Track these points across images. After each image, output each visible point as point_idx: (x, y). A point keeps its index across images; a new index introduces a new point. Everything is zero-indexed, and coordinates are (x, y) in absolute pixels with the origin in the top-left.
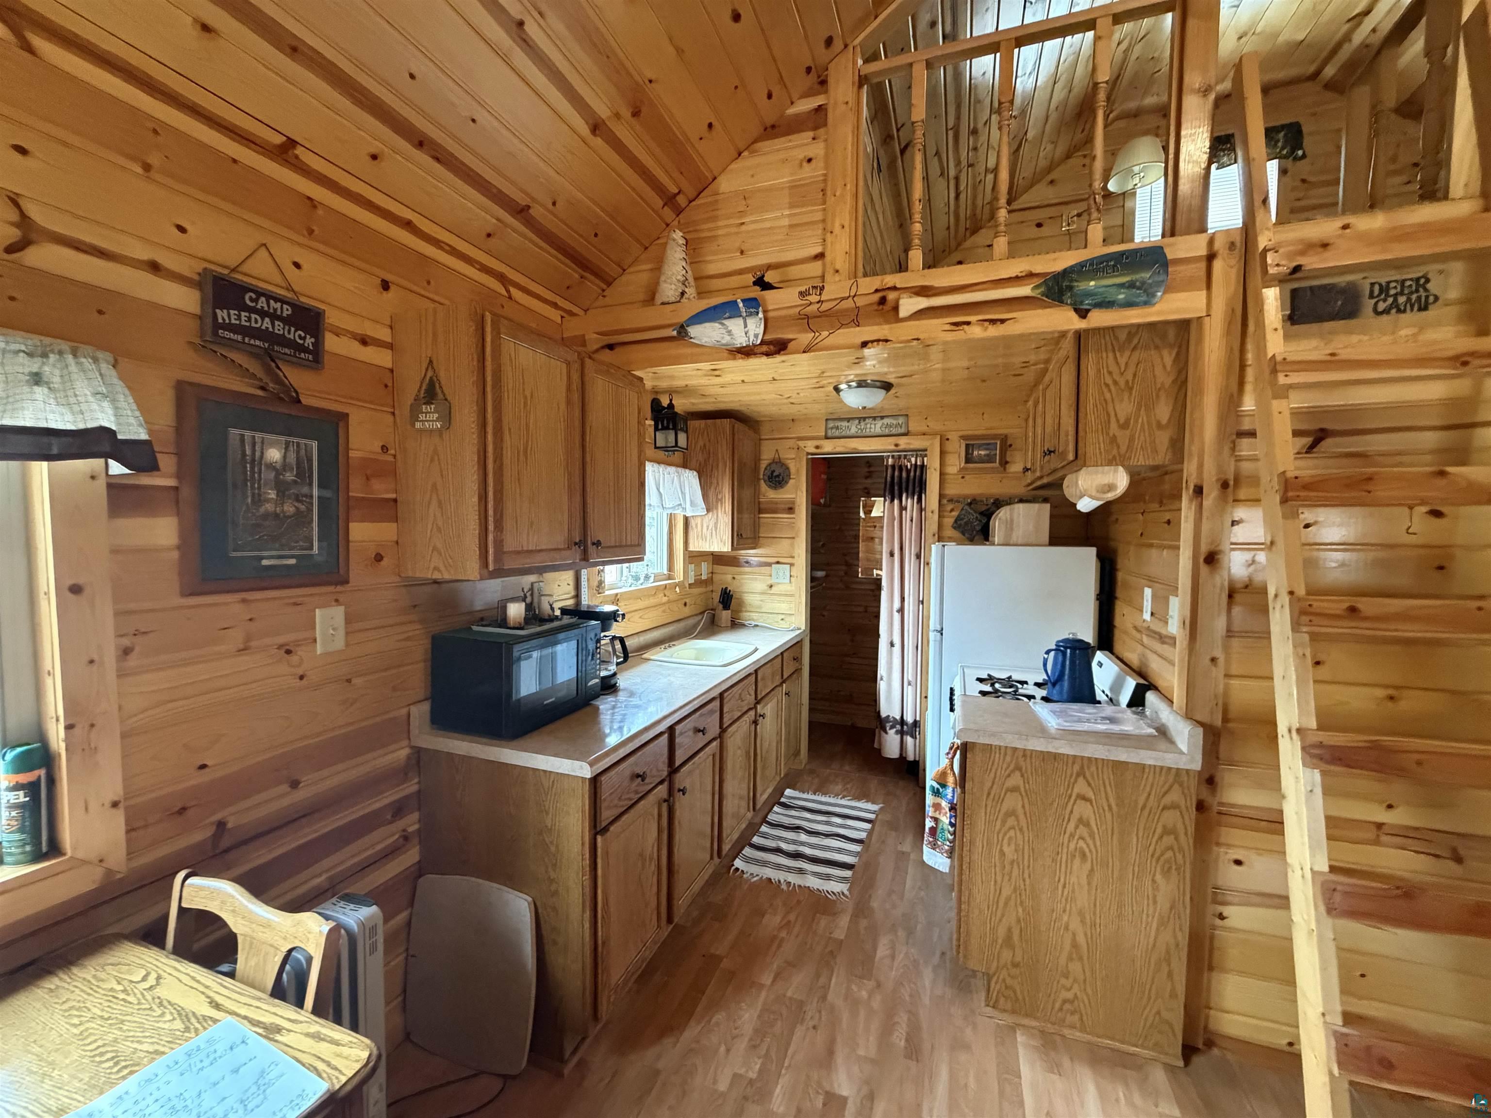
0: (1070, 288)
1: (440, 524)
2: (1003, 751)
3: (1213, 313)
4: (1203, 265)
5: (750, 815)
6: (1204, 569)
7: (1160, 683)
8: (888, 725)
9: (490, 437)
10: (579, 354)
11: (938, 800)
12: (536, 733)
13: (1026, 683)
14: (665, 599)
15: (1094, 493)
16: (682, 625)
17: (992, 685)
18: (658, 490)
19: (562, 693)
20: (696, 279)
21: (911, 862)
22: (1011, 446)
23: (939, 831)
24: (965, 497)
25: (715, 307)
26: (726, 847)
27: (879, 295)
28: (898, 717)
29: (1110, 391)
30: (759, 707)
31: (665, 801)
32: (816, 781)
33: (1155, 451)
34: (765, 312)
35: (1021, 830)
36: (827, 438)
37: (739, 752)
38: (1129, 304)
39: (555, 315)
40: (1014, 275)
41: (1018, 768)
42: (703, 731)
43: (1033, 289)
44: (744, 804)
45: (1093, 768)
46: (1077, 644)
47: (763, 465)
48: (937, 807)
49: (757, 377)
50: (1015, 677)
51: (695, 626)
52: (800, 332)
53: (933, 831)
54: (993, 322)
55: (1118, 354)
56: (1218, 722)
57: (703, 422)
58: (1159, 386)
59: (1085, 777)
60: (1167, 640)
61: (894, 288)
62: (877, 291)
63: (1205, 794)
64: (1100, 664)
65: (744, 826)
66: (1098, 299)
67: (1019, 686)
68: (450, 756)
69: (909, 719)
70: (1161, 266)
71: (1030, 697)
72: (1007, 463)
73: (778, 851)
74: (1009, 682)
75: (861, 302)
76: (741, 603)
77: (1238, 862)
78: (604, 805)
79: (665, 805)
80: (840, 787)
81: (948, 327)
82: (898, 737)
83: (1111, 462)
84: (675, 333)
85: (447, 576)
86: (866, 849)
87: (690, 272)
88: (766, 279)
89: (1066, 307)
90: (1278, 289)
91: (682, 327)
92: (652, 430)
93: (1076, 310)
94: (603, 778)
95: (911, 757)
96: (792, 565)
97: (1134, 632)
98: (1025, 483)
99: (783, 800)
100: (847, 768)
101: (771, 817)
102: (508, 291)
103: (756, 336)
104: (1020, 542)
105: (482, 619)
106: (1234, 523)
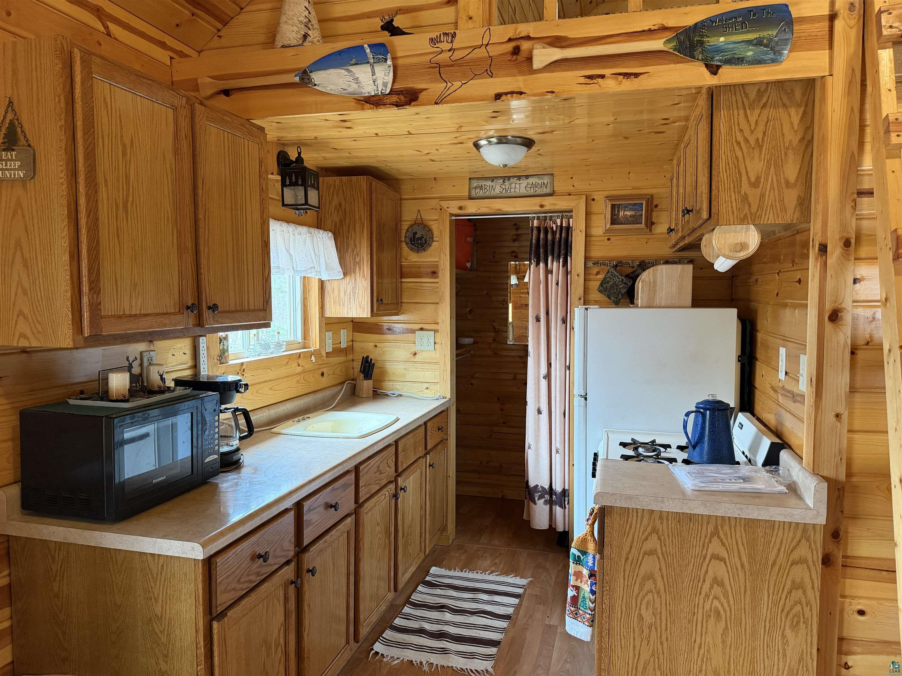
0: (702, 43)
1: (26, 285)
2: (640, 514)
3: (835, 73)
4: (826, 24)
5: (391, 595)
6: (828, 326)
7: (793, 441)
8: (537, 496)
9: (82, 188)
10: (188, 99)
11: (579, 568)
12: (143, 514)
13: (669, 446)
14: (300, 369)
15: (727, 253)
16: (319, 396)
17: (636, 449)
18: (288, 252)
19: (176, 471)
20: (320, 21)
21: (558, 635)
22: (656, 206)
23: (580, 600)
24: (611, 260)
25: (340, 53)
26: (364, 631)
27: (512, 44)
28: (547, 487)
29: (741, 149)
30: (400, 480)
31: (292, 582)
32: (463, 557)
33: (784, 209)
34: (394, 59)
35: (658, 593)
36: (471, 198)
37: (378, 529)
38: (758, 62)
39: (163, 56)
40: (646, 28)
41: (655, 530)
42: (335, 507)
43: (665, 43)
44: (384, 585)
45: (727, 528)
46: (716, 405)
47: (405, 226)
48: (578, 575)
49: (391, 129)
50: (658, 442)
51: (334, 397)
52: (432, 82)
53: (575, 599)
54: (627, 75)
55: (748, 112)
56: (842, 477)
57: (337, 179)
58: (786, 145)
59: (719, 537)
60: (798, 398)
61: (528, 38)
62: (510, 40)
63: (831, 547)
64: (741, 426)
65: (383, 608)
66: (728, 55)
67: (662, 449)
68: (44, 543)
69: (558, 488)
70: (787, 23)
71: (672, 460)
72: (653, 223)
73: (421, 632)
74: (653, 446)
75: (494, 51)
76: (383, 373)
77: (861, 613)
78: (220, 589)
79: (292, 589)
80: (488, 562)
81: (583, 80)
82: (547, 507)
83: (743, 221)
84: (297, 79)
85: (35, 344)
86: (513, 625)
87: (313, 13)
88: (395, 23)
89: (698, 63)
90: (892, 50)
91: (305, 72)
92: (279, 185)
93: (707, 66)
94: (220, 560)
95: (560, 528)
96: (436, 331)
97: (772, 393)
98: (671, 245)
99: (428, 578)
100: (497, 542)
101: (416, 597)
102: (106, 28)
103: (385, 85)
104: (663, 304)
105: (82, 392)
106: (855, 281)
